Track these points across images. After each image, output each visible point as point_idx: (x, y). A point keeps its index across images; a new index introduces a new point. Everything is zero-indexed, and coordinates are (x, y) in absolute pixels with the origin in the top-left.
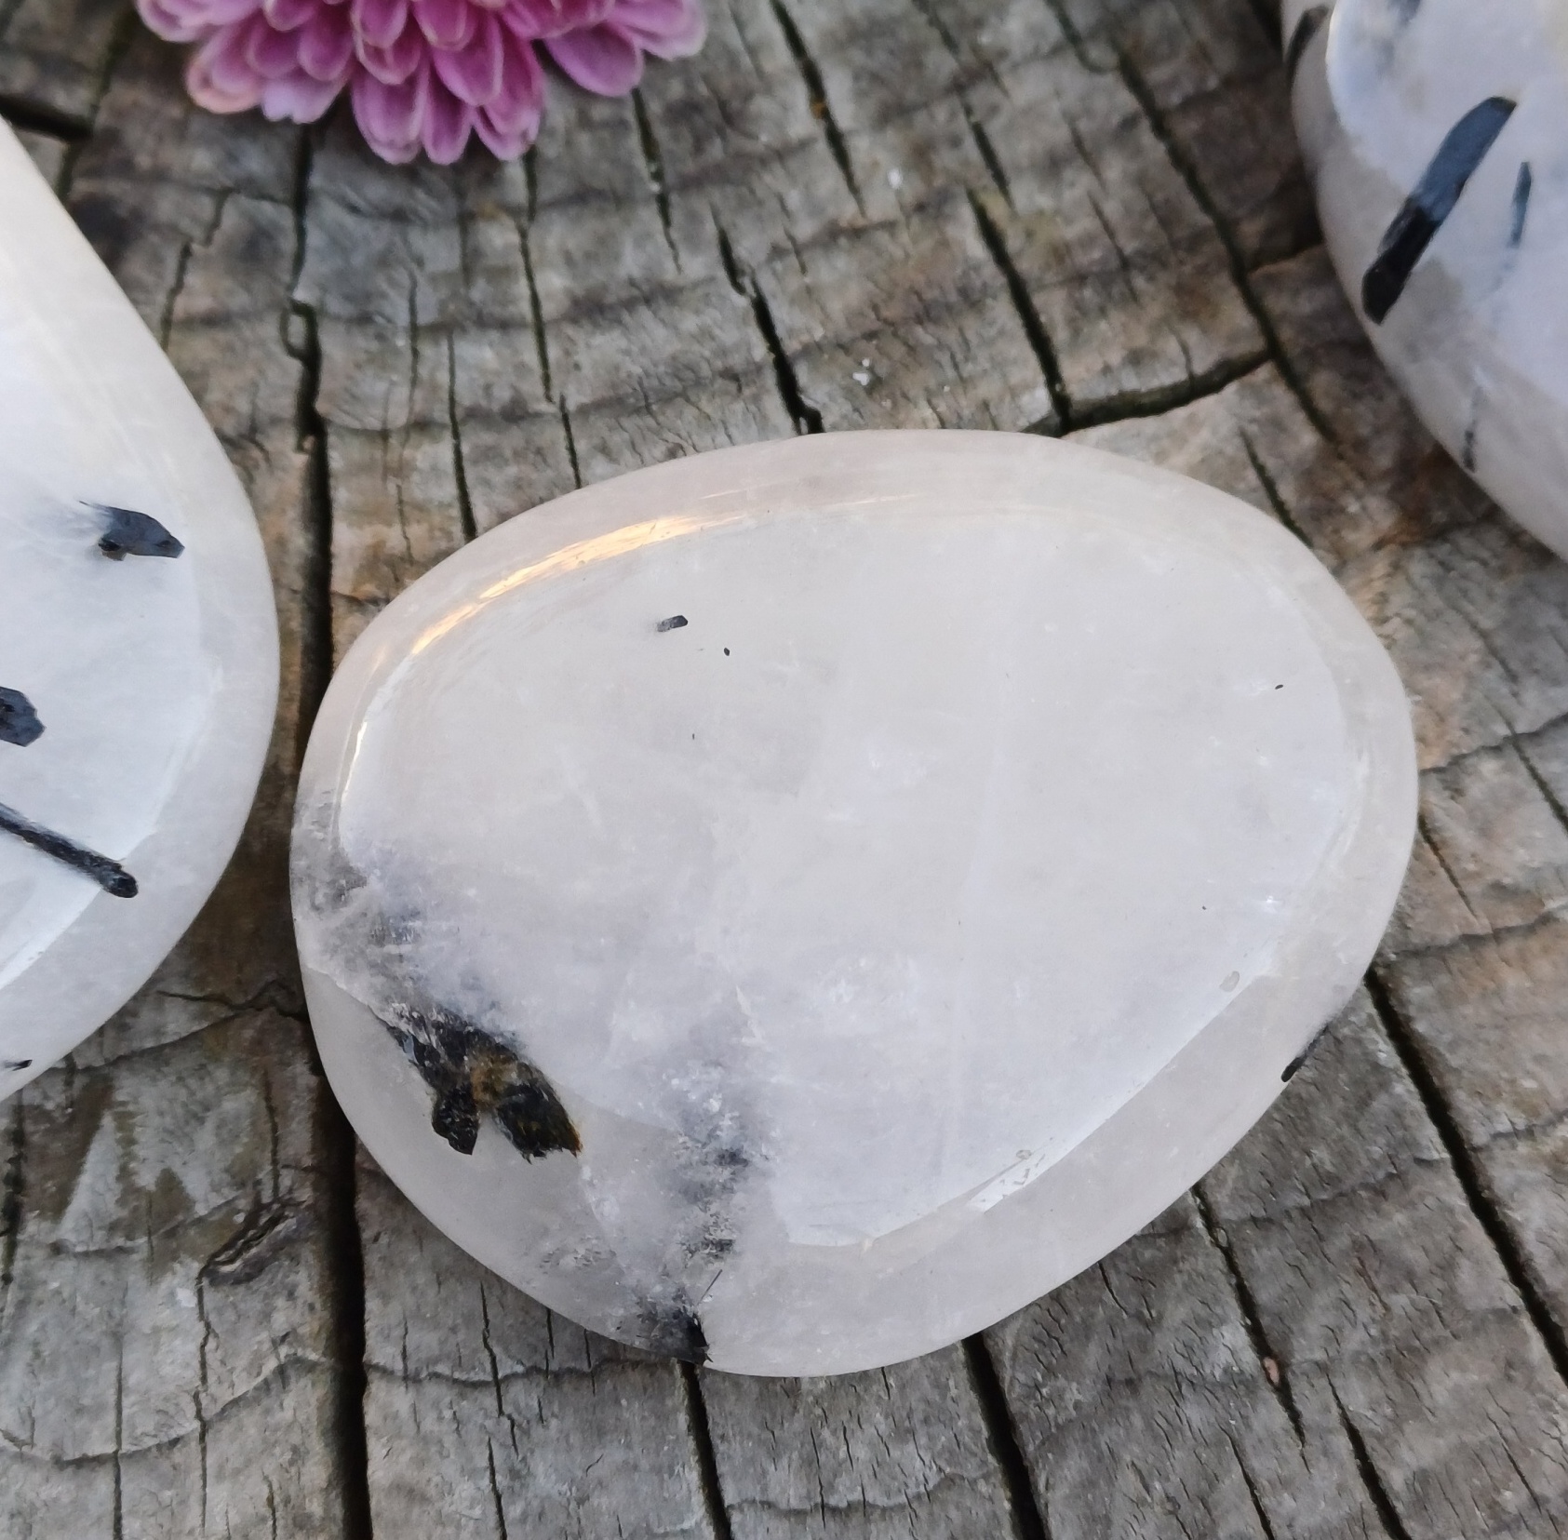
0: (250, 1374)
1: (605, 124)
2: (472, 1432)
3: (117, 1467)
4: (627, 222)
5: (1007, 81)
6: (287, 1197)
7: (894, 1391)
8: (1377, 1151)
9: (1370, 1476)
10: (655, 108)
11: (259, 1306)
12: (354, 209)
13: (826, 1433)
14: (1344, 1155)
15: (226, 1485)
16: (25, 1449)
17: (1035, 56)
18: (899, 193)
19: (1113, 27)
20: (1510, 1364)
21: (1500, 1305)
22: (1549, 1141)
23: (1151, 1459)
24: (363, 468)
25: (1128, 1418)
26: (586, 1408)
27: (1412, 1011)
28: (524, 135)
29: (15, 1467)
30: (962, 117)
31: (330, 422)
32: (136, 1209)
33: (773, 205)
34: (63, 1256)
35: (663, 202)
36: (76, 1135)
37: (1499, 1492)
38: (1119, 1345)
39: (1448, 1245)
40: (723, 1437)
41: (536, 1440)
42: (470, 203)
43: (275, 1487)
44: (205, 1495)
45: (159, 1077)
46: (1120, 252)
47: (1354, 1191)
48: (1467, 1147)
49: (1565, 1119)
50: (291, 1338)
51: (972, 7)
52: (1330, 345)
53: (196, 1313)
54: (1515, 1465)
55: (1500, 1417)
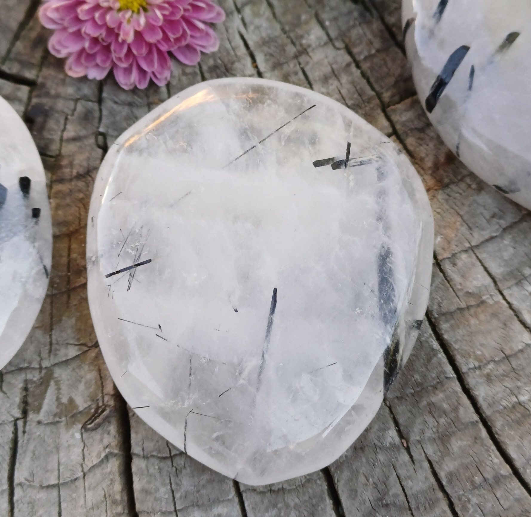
0: (97, 457)
1: (190, 74)
2: (164, 473)
3: (59, 487)
5: (311, 54)
6: (107, 404)
8: (434, 375)
9: (435, 474)
10: (205, 68)
11: (99, 437)
12: (116, 103)
14: (424, 377)
15: (91, 491)
16: (31, 483)
17: (320, 46)
19: (343, 35)
20: (476, 438)
21: (472, 420)
22: (485, 369)
23: (368, 471)
25: (361, 459)
27: (443, 332)
28: (166, 78)
29: (29, 489)
30: (298, 66)
32: (61, 410)
34: (40, 424)
36: (43, 388)
37: (473, 477)
39: (456, 403)
41: (183, 474)
42: (151, 100)
43: (106, 491)
44: (85, 495)
45: (67, 369)
47: (427, 388)
48: (461, 372)
49: (490, 363)
50: (109, 447)
51: (299, 32)
52: (411, 130)
53: (81, 440)
54: (478, 469)
55: (473, 454)
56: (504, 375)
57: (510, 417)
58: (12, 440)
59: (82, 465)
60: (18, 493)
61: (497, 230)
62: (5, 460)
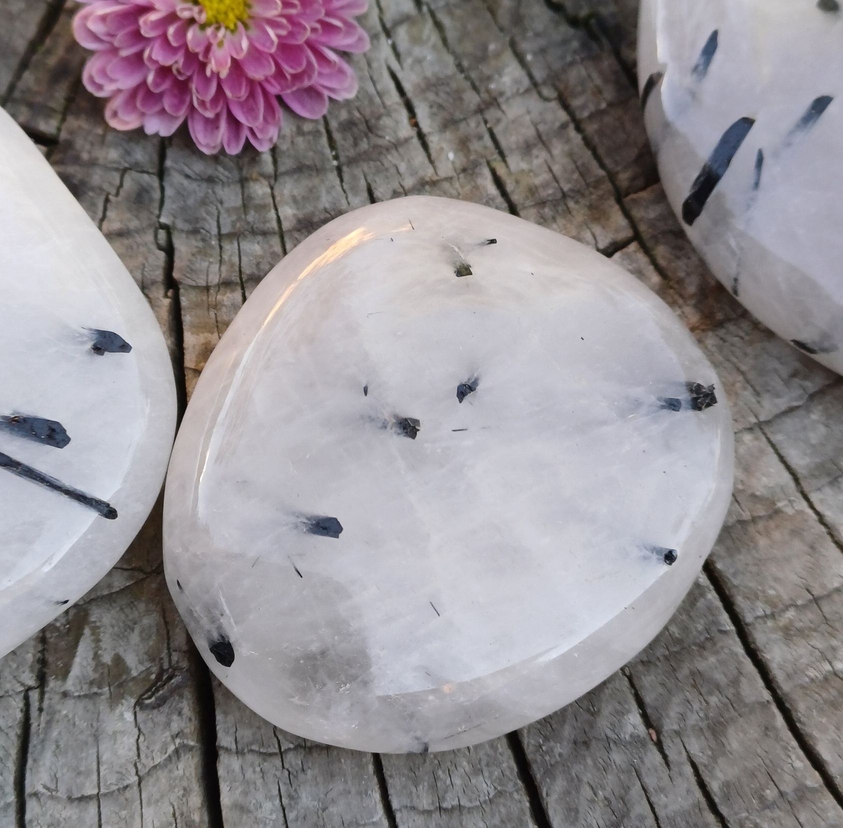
0: (161, 753)
1: (309, 133)
2: (270, 778)
3: (98, 800)
4: (322, 181)
5: (504, 107)
6: (176, 666)
7: (472, 750)
8: (700, 627)
9: (702, 785)
10: (334, 124)
11: (164, 719)
12: (187, 177)
13: (440, 773)
14: (685, 629)
15: (152, 807)
16: (54, 793)
17: (518, 94)
18: (453, 163)
19: (554, 79)
20: (767, 728)
21: (761, 700)
22: (782, 619)
23: (596, 780)
24: (197, 305)
25: (585, 760)
26: (324, 764)
28: (271, 140)
29: (49, 802)
30: (483, 124)
31: (181, 283)
32: (102, 674)
33: (393, 171)
34: (67, 698)
35: (339, 170)
36: (71, 638)
37: (764, 791)
38: (579, 725)
39: (735, 672)
40: (391, 776)
41: (301, 781)
42: (244, 172)
43: (176, 807)
44: (142, 813)
45: (111, 608)
46: (562, 190)
47: (690, 646)
48: (743, 623)
49: (790, 609)
50: (180, 734)
51: (486, 70)
52: (664, 233)
53: (133, 724)
54: (771, 777)
55: (763, 754)
56: (811, 629)
57: (820, 695)
58: (20, 722)
59: (135, 765)
60: (32, 808)
61: (800, 397)
62: (10, 755)
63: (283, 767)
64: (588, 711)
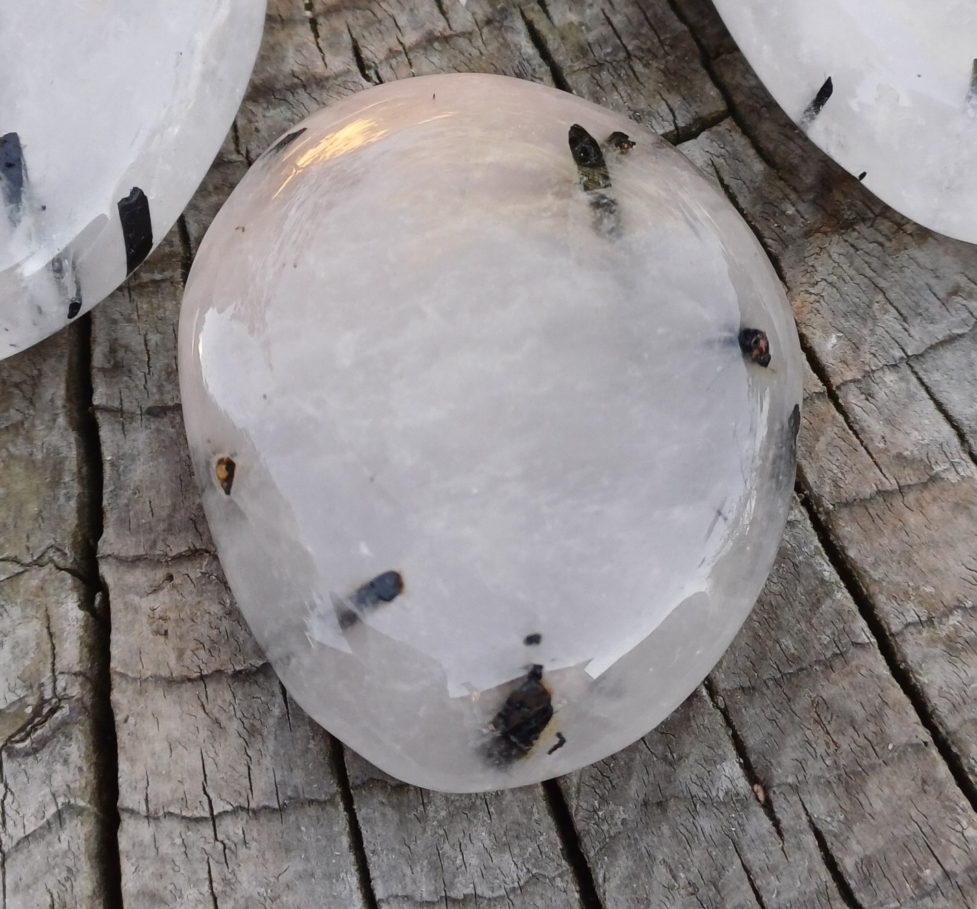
0: (37, 817)
2: (196, 854)
4: (290, 36)
6: (62, 694)
7: (494, 817)
8: (826, 639)
9: (831, 864)
11: (43, 770)
13: (447, 847)
14: (804, 641)
15: (20, 896)
18: (475, 14)
20: (924, 782)
21: (915, 741)
22: (944, 628)
23: (676, 856)
25: (660, 829)
26: (277, 834)
27: (846, 543)
33: (389, 23)
35: (313, 23)
37: (921, 871)
38: (652, 777)
39: (878, 702)
40: (374, 852)
41: (241, 858)
43: (55, 896)
44: (5, 904)
46: (625, 48)
47: (811, 666)
48: (888, 634)
49: (955, 612)
54: (932, 851)
55: (920, 819)
61: (964, 322)
63: (216, 839)
64: (665, 758)
